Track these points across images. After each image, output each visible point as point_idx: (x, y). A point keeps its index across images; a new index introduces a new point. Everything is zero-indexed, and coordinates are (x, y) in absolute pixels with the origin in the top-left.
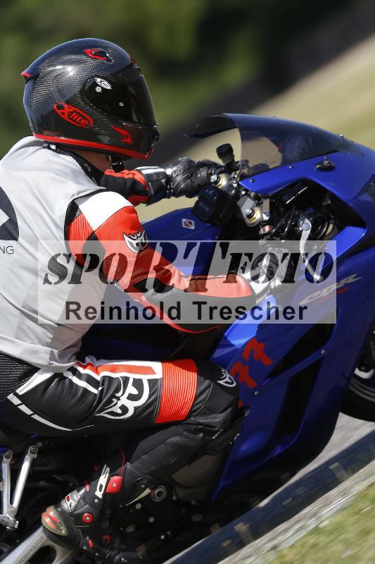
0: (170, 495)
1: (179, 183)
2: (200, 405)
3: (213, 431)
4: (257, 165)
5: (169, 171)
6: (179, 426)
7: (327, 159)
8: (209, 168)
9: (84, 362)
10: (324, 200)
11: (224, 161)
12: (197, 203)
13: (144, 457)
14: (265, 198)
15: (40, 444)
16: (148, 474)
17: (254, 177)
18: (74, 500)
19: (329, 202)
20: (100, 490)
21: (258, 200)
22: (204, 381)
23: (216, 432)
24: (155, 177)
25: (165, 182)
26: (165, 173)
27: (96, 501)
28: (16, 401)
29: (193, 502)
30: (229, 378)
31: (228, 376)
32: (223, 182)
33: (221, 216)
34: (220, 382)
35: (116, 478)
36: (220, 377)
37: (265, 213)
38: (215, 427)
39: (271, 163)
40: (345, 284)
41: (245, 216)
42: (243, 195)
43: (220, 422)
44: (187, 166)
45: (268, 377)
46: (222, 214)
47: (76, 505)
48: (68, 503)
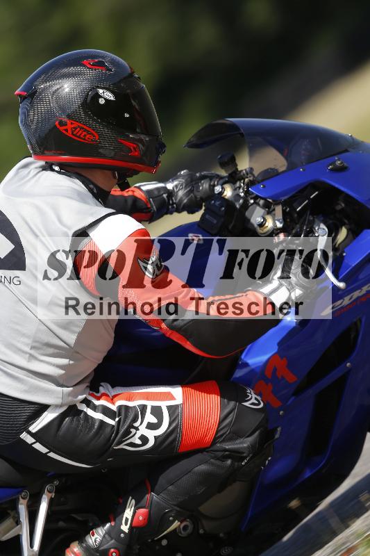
0: (196, 529)
1: (181, 198)
2: (226, 430)
3: (242, 457)
4: (266, 170)
5: (170, 186)
6: (205, 453)
7: (339, 160)
8: (211, 180)
9: (98, 392)
10: (338, 204)
11: (226, 171)
12: (203, 216)
13: (170, 487)
14: (277, 204)
15: (56, 483)
16: (175, 505)
17: (265, 183)
18: (99, 534)
19: (343, 205)
20: (126, 524)
21: (269, 208)
22: (228, 403)
23: (245, 458)
24: (156, 193)
25: (167, 197)
26: (165, 188)
27: (122, 535)
28: (30, 440)
29: (221, 535)
30: (256, 399)
31: (254, 396)
32: (228, 193)
33: (230, 227)
34: (245, 404)
35: (142, 511)
36: (244, 397)
37: (279, 220)
38: (244, 453)
39: (281, 167)
40: (367, 291)
41: (256, 226)
42: (252, 204)
43: (248, 447)
44: (189, 179)
45: (293, 395)
46: (232, 225)
47: (102, 541)
48: (93, 538)
